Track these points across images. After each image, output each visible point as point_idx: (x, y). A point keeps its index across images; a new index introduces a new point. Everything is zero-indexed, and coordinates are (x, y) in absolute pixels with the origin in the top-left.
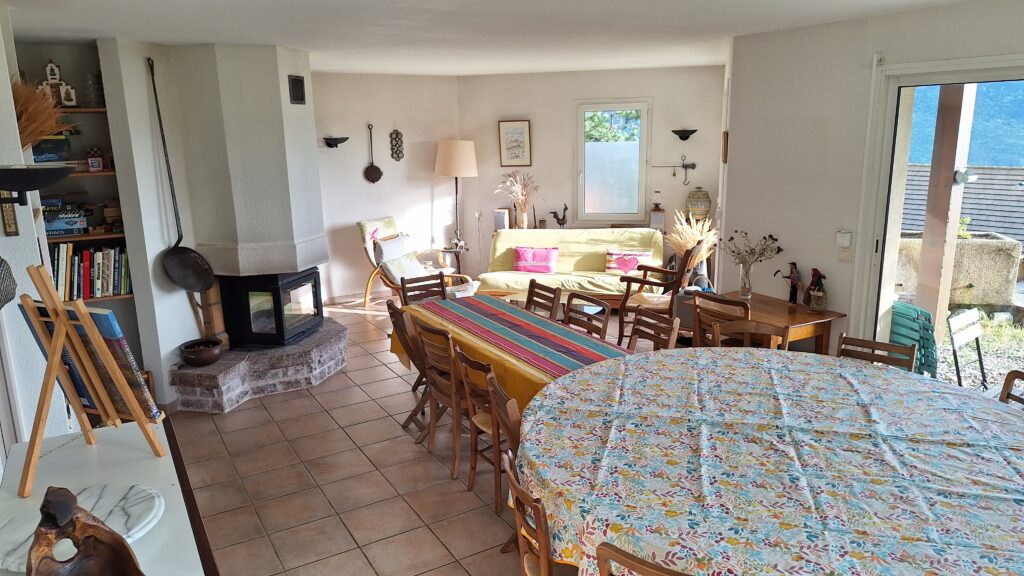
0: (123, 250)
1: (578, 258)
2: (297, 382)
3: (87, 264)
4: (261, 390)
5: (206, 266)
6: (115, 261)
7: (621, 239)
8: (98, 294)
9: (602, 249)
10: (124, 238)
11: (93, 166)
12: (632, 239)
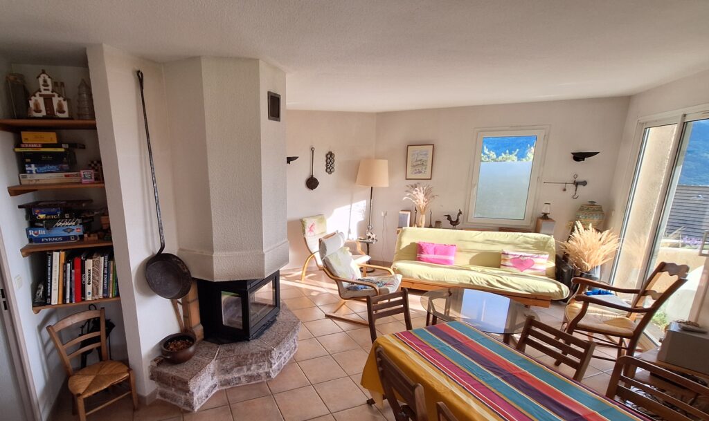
0: (111, 257)
1: (474, 254)
2: (259, 376)
3: (79, 270)
4: (227, 382)
5: (186, 270)
6: (104, 267)
7: (516, 241)
8: (89, 298)
9: (497, 248)
10: (112, 247)
11: (85, 178)
12: (527, 243)
